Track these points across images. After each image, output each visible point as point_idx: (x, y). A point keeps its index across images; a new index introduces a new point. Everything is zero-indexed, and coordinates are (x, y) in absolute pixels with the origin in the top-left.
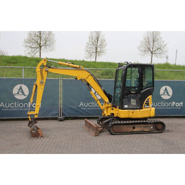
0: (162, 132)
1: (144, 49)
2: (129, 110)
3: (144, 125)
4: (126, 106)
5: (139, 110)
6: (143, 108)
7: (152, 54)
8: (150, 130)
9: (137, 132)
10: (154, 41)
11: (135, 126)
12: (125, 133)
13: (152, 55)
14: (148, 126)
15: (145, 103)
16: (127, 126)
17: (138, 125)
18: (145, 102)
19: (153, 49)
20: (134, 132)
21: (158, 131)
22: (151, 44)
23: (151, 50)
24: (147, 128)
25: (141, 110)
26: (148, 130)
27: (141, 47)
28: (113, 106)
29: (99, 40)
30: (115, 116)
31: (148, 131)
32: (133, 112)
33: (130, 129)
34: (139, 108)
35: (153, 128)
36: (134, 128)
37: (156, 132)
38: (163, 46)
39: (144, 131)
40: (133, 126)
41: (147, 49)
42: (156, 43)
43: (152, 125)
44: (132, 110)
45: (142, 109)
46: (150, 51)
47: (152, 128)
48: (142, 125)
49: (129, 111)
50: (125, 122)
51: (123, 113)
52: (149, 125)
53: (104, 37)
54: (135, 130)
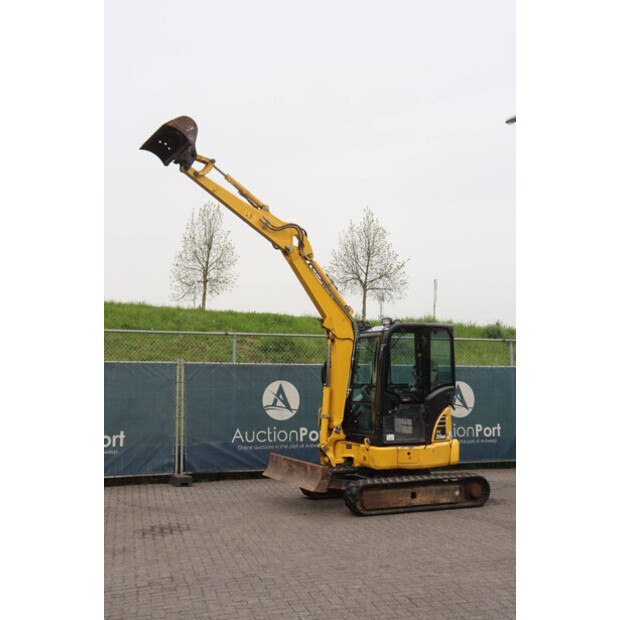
0: (481, 506)
1: (342, 275)
2: (399, 448)
3: (439, 488)
4: (390, 437)
5: (423, 447)
6: (433, 440)
7: (365, 291)
8: (453, 501)
9: (421, 506)
10: (369, 255)
11: (416, 489)
12: (392, 511)
13: (365, 293)
14: (448, 491)
15: (438, 429)
16: (395, 491)
17: (422, 489)
18: (436, 426)
19: (366, 274)
20: (415, 506)
21: (472, 503)
22: (362, 261)
23: (363, 278)
24: (446, 495)
25: (429, 447)
26: (449, 501)
27: (336, 268)
28: (347, 439)
29: (214, 246)
30: (356, 464)
31: (448, 504)
32: (409, 454)
33: (404, 498)
34: (423, 440)
35: (461, 494)
36: (414, 496)
37: (466, 504)
38: (394, 267)
39: (439, 504)
40: (410, 490)
41: (351, 276)
42: (375, 259)
43: (458, 486)
44: (407, 448)
45: (430, 443)
46: (361, 282)
47: (457, 493)
48: (433, 488)
49: (398, 450)
50: (391, 480)
51: (382, 457)
52: (452, 487)
53: (229, 239)
54: (417, 501)
